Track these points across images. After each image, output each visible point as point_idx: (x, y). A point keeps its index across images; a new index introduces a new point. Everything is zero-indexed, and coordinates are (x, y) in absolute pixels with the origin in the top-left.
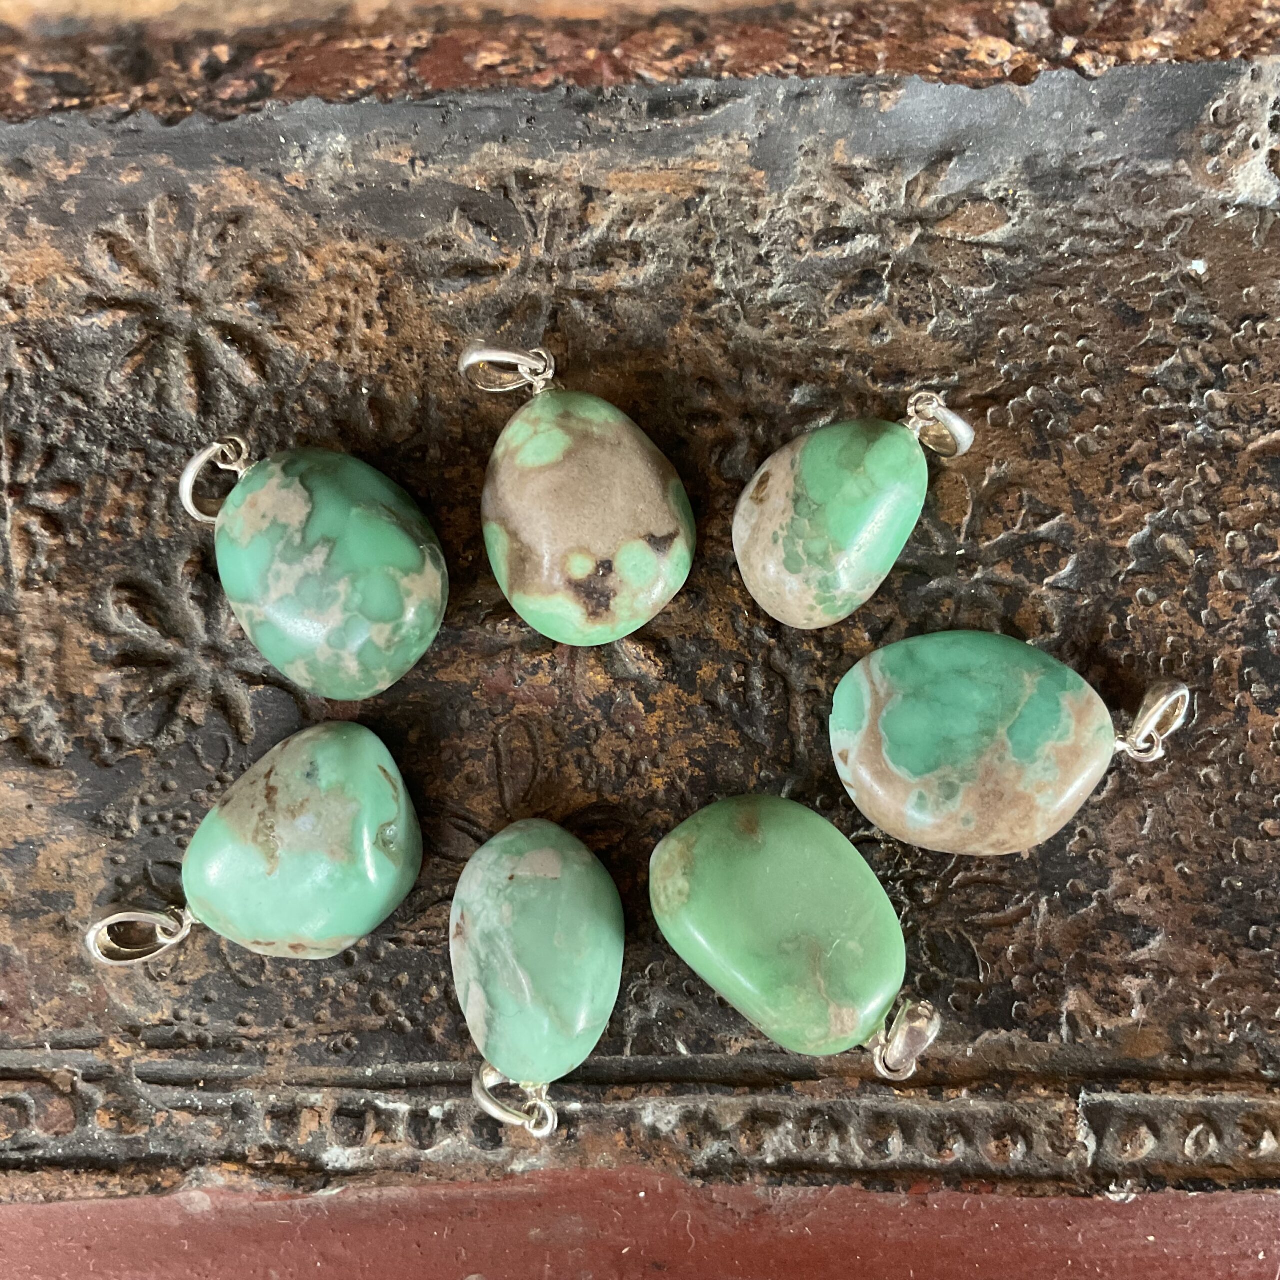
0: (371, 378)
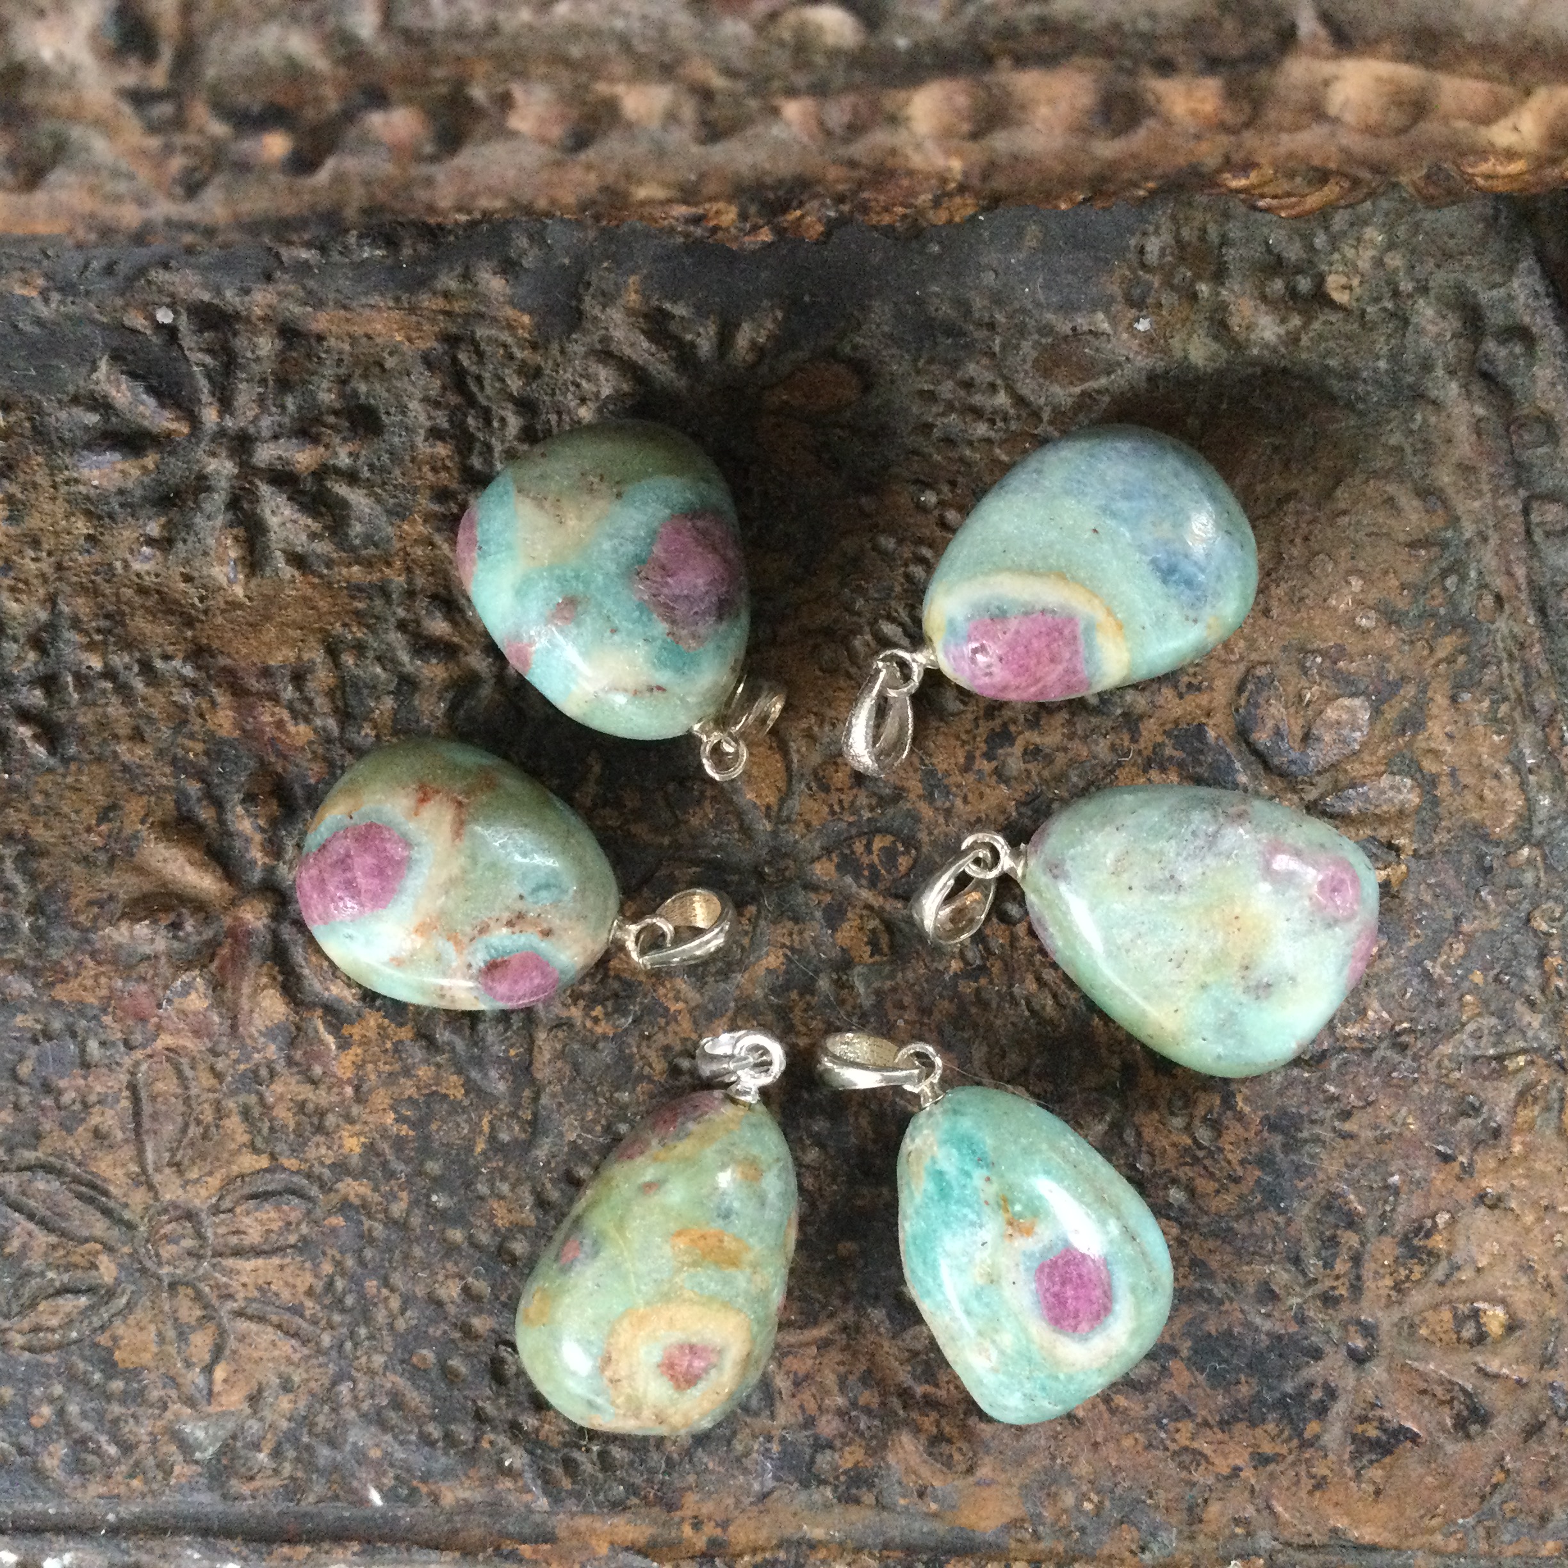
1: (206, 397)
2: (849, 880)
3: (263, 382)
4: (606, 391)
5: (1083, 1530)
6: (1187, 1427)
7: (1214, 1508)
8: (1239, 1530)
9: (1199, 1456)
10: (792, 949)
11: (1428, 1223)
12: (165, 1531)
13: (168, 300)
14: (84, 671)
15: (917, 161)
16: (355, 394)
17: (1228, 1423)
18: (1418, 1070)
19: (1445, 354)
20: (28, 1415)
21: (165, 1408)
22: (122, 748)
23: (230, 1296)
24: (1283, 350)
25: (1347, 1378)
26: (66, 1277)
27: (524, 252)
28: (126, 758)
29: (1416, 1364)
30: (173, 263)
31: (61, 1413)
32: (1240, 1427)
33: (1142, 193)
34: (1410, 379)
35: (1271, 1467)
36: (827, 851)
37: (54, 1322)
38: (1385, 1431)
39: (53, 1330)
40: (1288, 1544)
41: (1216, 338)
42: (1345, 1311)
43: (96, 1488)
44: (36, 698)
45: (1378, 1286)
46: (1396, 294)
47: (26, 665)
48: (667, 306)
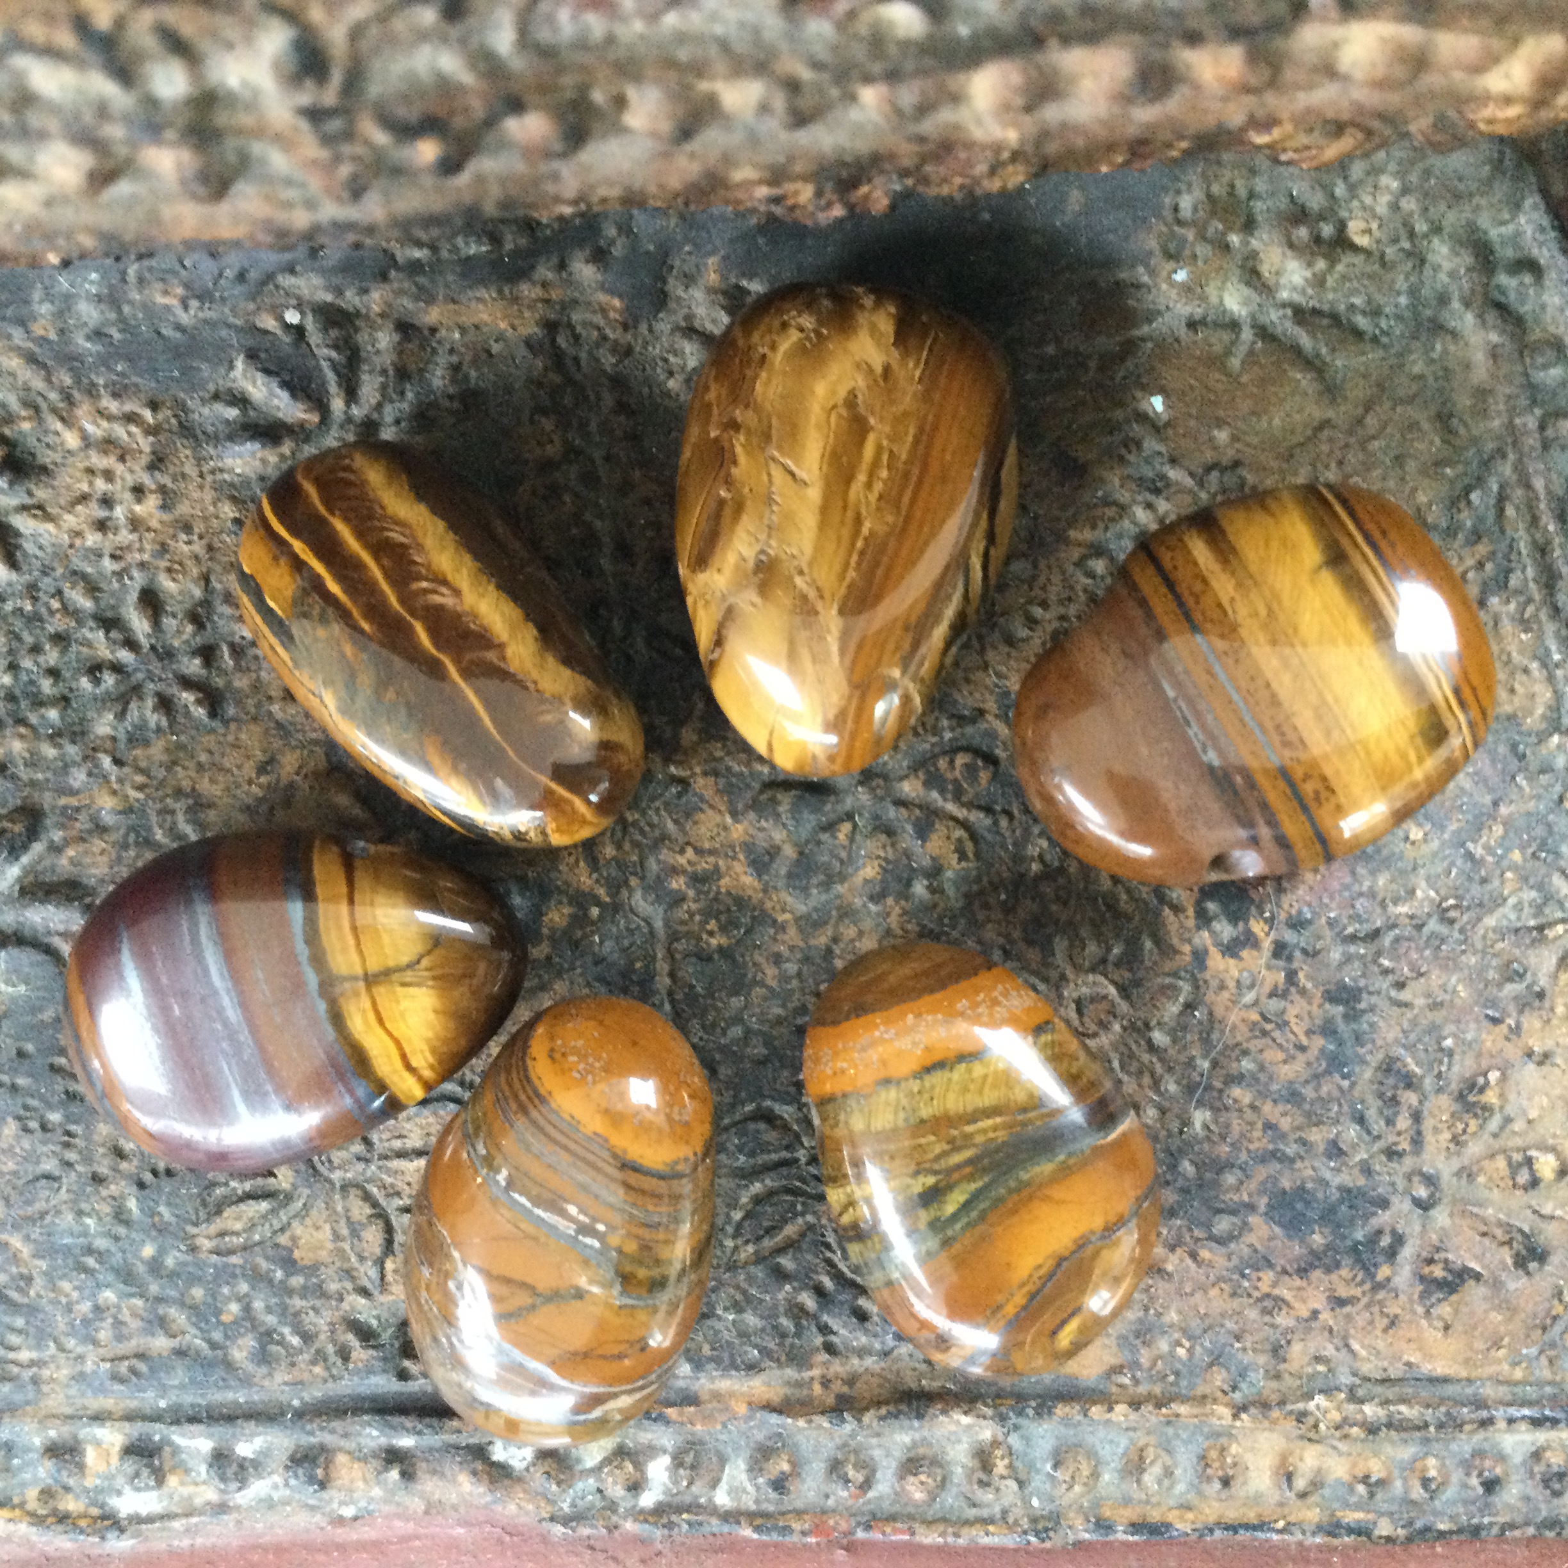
0: (142, 565)
1: (333, 388)
2: (935, 795)
3: (384, 372)
4: (692, 363)
5: (1177, 1374)
6: (1268, 1276)
7: (1296, 1348)
8: (1321, 1368)
9: (1280, 1302)
10: (886, 859)
11: (1481, 1080)
12: (345, 1413)
13: (294, 302)
14: (237, 639)
15: (978, 134)
16: (466, 377)
17: (1305, 1271)
18: (1465, 941)
19: (1461, 289)
20: (218, 1312)
21: (341, 1299)
22: (275, 708)
23: (398, 1194)
24: (1310, 291)
25: (1411, 1225)
26: (248, 1186)
27: (612, 242)
28: (279, 716)
29: (1475, 1210)
30: (298, 268)
31: (247, 1309)
32: (1317, 1274)
33: (1175, 153)
34: (1428, 313)
35: (1348, 1309)
36: (914, 769)
37: (238, 1226)
38: (1450, 1271)
39: (237, 1234)
40: (1367, 1379)
41: (1248, 284)
42: (1409, 1162)
43: (281, 1376)
44: (193, 666)
45: (1436, 1141)
46: (1412, 235)
47: (185, 637)
48: (744, 283)
